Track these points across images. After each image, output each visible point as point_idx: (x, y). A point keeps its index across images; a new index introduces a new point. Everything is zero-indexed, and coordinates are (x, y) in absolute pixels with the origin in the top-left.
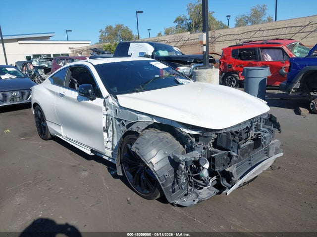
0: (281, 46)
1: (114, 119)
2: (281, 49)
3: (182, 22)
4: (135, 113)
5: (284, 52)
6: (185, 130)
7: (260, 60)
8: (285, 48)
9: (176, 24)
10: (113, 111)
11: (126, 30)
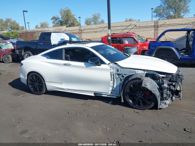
0: (133, 37)
1: (115, 75)
2: (133, 38)
3: (57, 20)
4: (133, 70)
5: (134, 39)
6: (160, 75)
7: (123, 43)
8: (134, 37)
9: (53, 21)
10: (115, 70)
11: (14, 22)
